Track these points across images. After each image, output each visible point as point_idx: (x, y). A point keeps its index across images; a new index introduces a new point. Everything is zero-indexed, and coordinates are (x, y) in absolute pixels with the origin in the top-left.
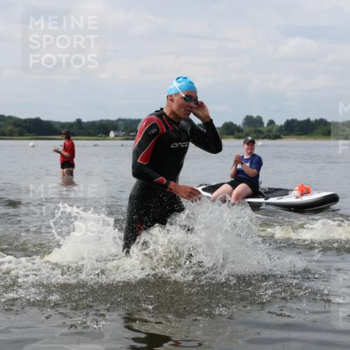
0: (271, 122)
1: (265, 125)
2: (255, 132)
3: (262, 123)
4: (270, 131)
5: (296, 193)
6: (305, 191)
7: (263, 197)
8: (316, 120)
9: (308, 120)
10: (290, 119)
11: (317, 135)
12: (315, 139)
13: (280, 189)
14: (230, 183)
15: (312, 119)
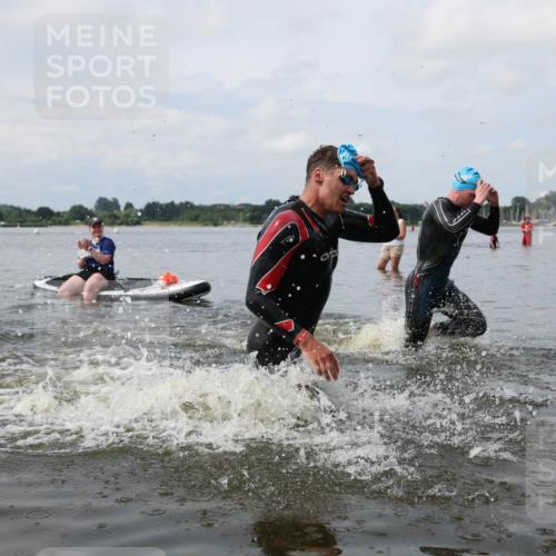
0: (129, 206)
1: (122, 209)
2: (110, 217)
3: (118, 207)
4: (128, 216)
5: (162, 283)
6: (171, 281)
7: (122, 288)
8: (181, 204)
9: (172, 203)
10: (151, 202)
11: (183, 220)
12: (181, 225)
13: (142, 279)
14: (80, 275)
15: (177, 202)
